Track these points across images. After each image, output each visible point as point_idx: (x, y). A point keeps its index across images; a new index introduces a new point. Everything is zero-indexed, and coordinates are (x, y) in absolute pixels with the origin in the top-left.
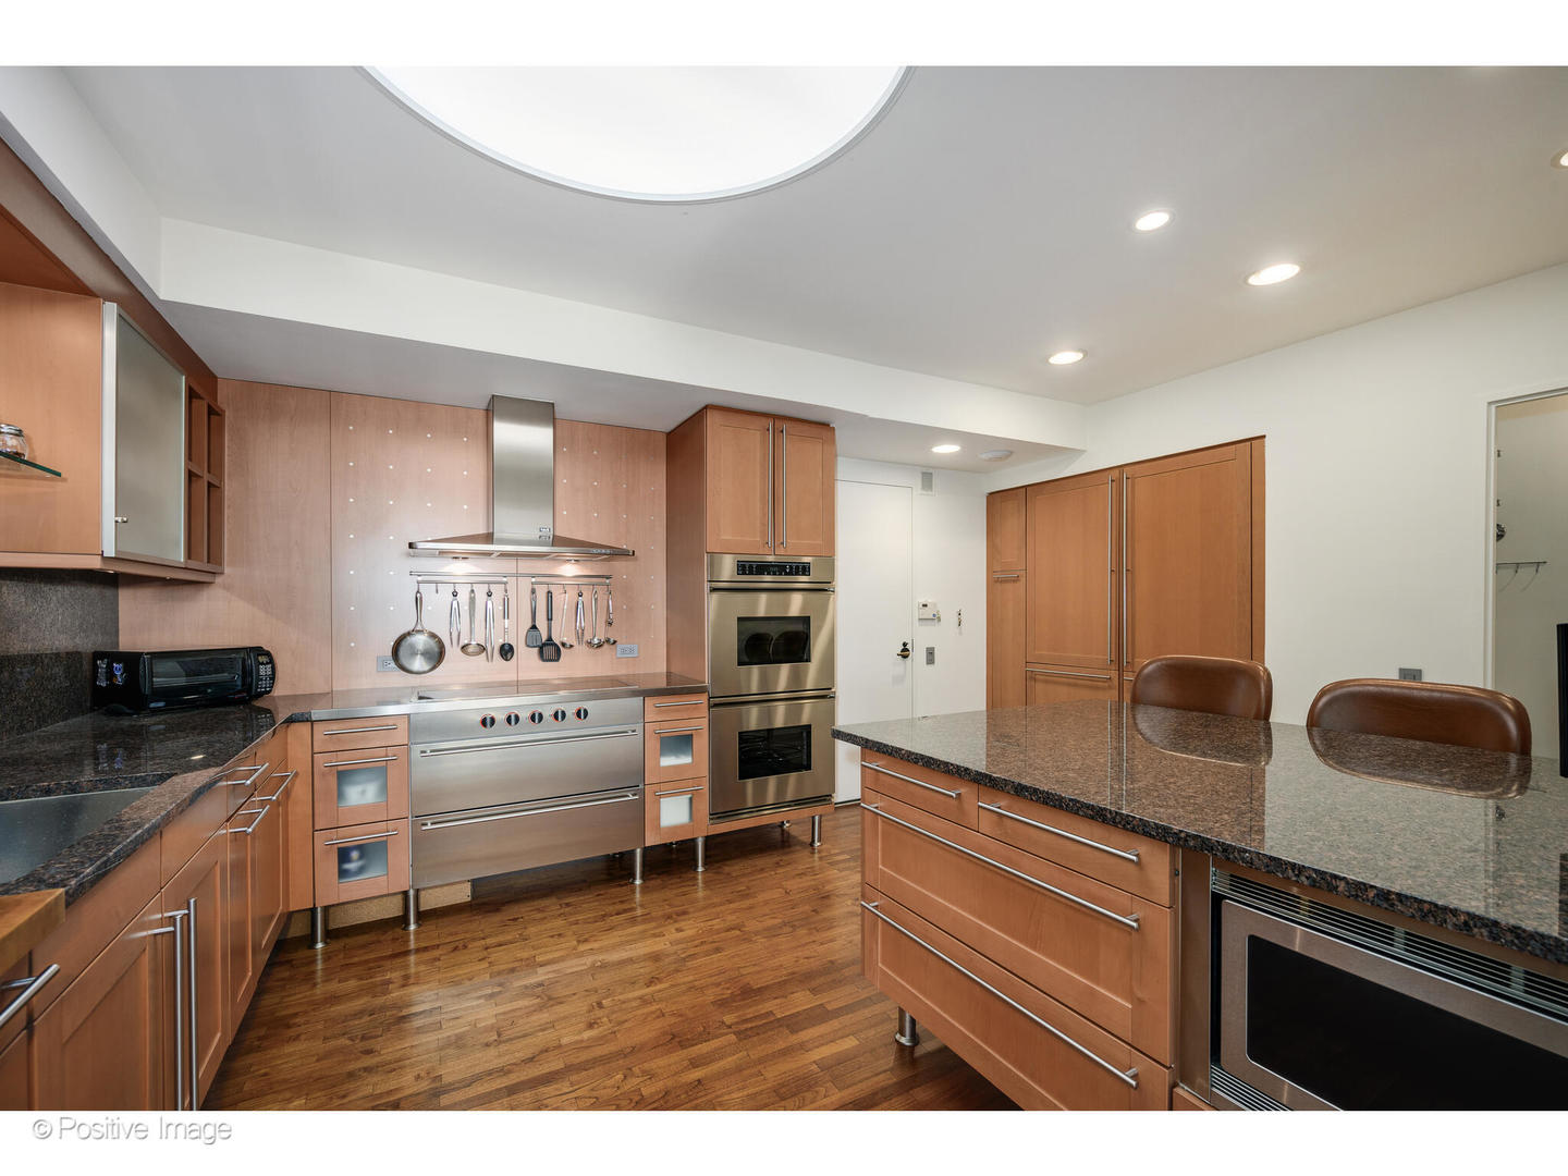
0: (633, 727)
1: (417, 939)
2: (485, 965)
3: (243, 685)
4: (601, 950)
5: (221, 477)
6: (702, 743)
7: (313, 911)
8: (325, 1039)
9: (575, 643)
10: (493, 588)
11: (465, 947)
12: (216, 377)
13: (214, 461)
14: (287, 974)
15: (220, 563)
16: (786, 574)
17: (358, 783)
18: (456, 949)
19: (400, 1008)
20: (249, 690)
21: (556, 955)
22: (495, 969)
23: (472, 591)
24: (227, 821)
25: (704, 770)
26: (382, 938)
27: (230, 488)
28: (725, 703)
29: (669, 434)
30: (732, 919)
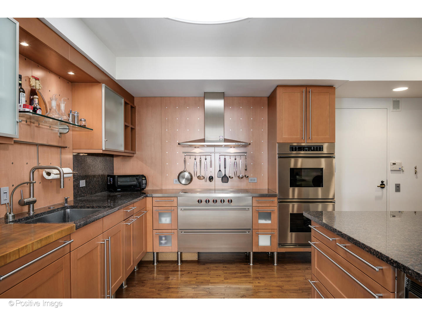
0: (248, 207)
1: (181, 268)
2: (195, 279)
3: (139, 186)
4: (231, 283)
5: (135, 126)
6: (275, 216)
7: (154, 253)
8: (150, 288)
9: (233, 176)
10: (207, 157)
11: (191, 273)
12: (133, 97)
13: (133, 122)
14: (146, 270)
15: (135, 151)
16: (312, 150)
17: (164, 217)
18: (189, 273)
19: (170, 285)
20: (140, 187)
21: (217, 281)
22: (198, 281)
23: (200, 158)
24: (124, 220)
25: (276, 226)
26: (171, 265)
27: (137, 128)
28: (283, 201)
29: (268, 97)
30: (280, 283)
